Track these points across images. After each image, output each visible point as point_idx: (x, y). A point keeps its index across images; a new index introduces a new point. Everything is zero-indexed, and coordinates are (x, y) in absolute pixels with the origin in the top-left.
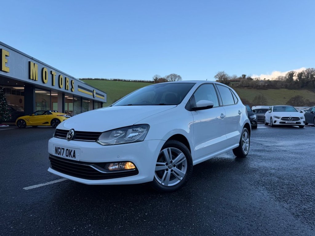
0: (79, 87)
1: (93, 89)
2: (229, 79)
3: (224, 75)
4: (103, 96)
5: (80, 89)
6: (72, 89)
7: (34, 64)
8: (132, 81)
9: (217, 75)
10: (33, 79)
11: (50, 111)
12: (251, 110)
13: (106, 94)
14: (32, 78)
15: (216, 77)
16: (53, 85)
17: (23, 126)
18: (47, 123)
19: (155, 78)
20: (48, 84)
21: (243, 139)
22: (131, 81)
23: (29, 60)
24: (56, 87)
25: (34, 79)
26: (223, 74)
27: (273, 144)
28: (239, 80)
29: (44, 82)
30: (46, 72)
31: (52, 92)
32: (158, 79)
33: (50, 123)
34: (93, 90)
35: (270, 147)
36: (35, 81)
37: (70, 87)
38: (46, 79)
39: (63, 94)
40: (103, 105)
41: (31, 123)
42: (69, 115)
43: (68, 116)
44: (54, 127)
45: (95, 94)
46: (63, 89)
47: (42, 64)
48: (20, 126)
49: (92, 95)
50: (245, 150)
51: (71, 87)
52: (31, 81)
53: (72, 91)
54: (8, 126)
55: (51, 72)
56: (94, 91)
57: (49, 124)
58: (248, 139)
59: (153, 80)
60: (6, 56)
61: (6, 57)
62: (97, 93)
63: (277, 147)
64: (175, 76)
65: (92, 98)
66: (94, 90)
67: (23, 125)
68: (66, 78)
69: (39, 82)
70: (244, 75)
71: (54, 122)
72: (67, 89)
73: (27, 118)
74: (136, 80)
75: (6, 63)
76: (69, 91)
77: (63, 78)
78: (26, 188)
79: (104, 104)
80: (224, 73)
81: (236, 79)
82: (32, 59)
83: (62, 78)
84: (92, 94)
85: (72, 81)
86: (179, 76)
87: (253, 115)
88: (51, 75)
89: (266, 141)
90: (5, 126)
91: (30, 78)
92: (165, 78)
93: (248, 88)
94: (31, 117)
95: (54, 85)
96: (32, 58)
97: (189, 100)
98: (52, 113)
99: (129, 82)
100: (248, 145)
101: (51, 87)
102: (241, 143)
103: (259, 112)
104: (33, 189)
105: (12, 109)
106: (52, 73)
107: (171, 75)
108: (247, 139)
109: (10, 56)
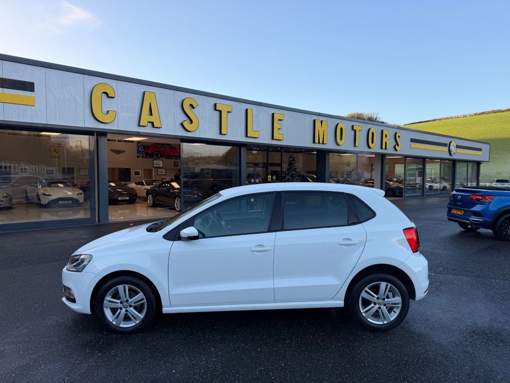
4: (479, 150)
6: (396, 146)
7: (322, 122)
10: (319, 143)
13: (488, 146)
14: (317, 141)
23: (314, 117)
24: (362, 148)
25: (321, 142)
29: (338, 144)
30: (342, 129)
34: (448, 143)
38: (341, 139)
39: (383, 155)
40: (481, 165)
46: (375, 149)
47: (337, 118)
49: (448, 151)
51: (394, 144)
53: (396, 150)
55: (353, 127)
56: (451, 144)
60: (280, 120)
62: (457, 146)
65: (447, 156)
66: (450, 142)
68: (382, 131)
69: (330, 145)
72: (384, 148)
75: (279, 129)
77: (376, 133)
79: (483, 163)
82: (319, 115)
83: (373, 133)
84: (446, 149)
88: (352, 132)
91: (314, 142)
95: (357, 145)
96: (320, 113)
101: (352, 148)
106: (355, 129)
109: (285, 119)
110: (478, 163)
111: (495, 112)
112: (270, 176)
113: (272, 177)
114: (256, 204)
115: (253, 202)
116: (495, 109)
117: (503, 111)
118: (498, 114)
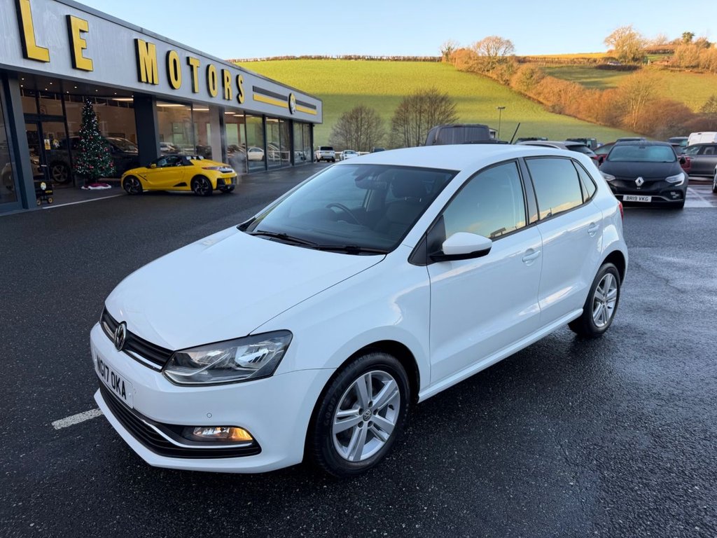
0: (255, 89)
1: (290, 91)
2: (646, 47)
3: (631, 36)
4: (314, 107)
5: (258, 96)
6: (240, 96)
7: (147, 44)
8: (388, 59)
9: (611, 37)
10: (147, 82)
11: (189, 158)
12: (674, 159)
13: (321, 102)
14: (144, 79)
15: (607, 41)
16: (193, 91)
17: (137, 191)
18: (184, 184)
19: (445, 50)
20: (182, 89)
21: (597, 294)
22: (385, 58)
23: (136, 36)
24: (201, 95)
25: (150, 81)
26: (628, 32)
27: (699, 283)
28: (670, 47)
29: (172, 87)
30: (175, 61)
31: (194, 105)
32: (452, 52)
33: (189, 183)
34: (288, 96)
35: (684, 296)
36: (153, 86)
37: (234, 92)
38: (176, 78)
39: (220, 110)
40: (314, 128)
41: (151, 183)
42: (229, 167)
43: (227, 169)
44: (199, 193)
45: (293, 103)
46: (217, 99)
47: (166, 41)
48: (129, 191)
49: (288, 106)
50: (600, 318)
51: (237, 92)
52: (144, 88)
53: (239, 102)
54: (110, 187)
55: (188, 59)
56: (291, 98)
57: (188, 188)
58: (615, 290)
59: (441, 55)
60: (82, 31)
61: (81, 34)
62: (298, 102)
63: (707, 297)
64: (499, 42)
65: (287, 114)
66: (290, 95)
67: (134, 189)
68: (223, 71)
69: (161, 88)
70: (689, 33)
71: (197, 182)
72: (227, 97)
73: (144, 173)
74: (399, 55)
75: (82, 48)
76: (233, 103)
77: (216, 73)
78: (58, 424)
79: (316, 125)
80: (633, 31)
81: (666, 45)
82: (141, 31)
83: (213, 73)
84: (285, 104)
85: (237, 77)
86: (508, 41)
87: (678, 173)
88: (188, 68)
89: (686, 268)
90: (103, 188)
91: (140, 80)
92: (471, 48)
93: (695, 70)
94: (149, 170)
95: (196, 91)
96: (142, 29)
97: (426, 232)
98: (192, 161)
99: (381, 62)
100: (612, 305)
101: (190, 96)
102: (590, 305)
103: (705, 153)
104: (71, 427)
105: (116, 150)
106: (191, 63)
107: (488, 38)
108: (610, 291)
109: (90, 31)
110: (311, 125)
111: (289, 59)
112: (48, 141)
113: (51, 142)
114: (51, 194)
115: (46, 189)
116: (289, 55)
117: (297, 59)
118: (293, 61)
